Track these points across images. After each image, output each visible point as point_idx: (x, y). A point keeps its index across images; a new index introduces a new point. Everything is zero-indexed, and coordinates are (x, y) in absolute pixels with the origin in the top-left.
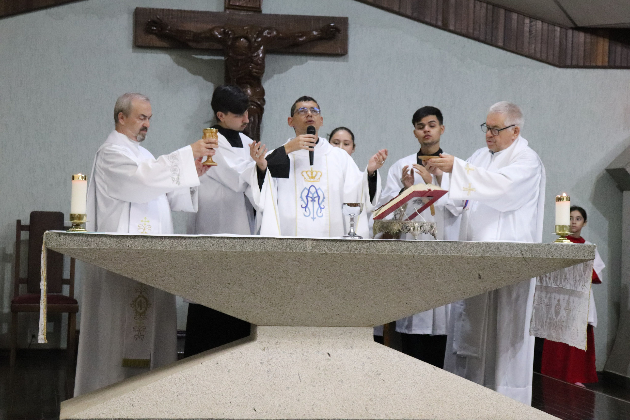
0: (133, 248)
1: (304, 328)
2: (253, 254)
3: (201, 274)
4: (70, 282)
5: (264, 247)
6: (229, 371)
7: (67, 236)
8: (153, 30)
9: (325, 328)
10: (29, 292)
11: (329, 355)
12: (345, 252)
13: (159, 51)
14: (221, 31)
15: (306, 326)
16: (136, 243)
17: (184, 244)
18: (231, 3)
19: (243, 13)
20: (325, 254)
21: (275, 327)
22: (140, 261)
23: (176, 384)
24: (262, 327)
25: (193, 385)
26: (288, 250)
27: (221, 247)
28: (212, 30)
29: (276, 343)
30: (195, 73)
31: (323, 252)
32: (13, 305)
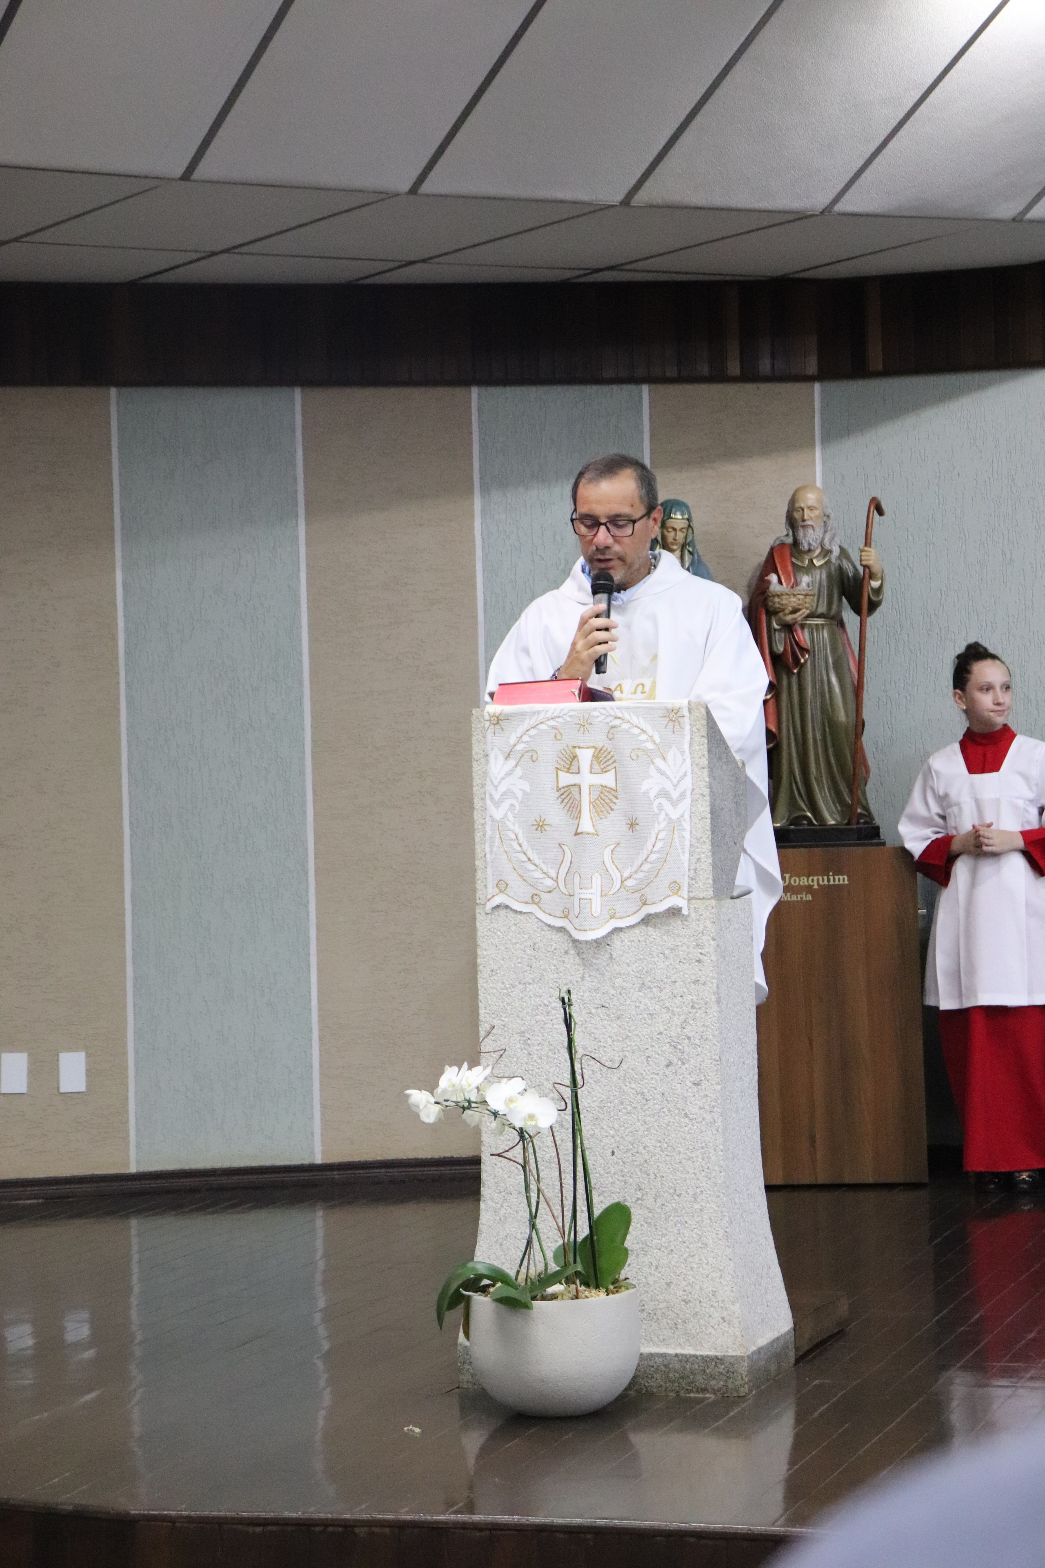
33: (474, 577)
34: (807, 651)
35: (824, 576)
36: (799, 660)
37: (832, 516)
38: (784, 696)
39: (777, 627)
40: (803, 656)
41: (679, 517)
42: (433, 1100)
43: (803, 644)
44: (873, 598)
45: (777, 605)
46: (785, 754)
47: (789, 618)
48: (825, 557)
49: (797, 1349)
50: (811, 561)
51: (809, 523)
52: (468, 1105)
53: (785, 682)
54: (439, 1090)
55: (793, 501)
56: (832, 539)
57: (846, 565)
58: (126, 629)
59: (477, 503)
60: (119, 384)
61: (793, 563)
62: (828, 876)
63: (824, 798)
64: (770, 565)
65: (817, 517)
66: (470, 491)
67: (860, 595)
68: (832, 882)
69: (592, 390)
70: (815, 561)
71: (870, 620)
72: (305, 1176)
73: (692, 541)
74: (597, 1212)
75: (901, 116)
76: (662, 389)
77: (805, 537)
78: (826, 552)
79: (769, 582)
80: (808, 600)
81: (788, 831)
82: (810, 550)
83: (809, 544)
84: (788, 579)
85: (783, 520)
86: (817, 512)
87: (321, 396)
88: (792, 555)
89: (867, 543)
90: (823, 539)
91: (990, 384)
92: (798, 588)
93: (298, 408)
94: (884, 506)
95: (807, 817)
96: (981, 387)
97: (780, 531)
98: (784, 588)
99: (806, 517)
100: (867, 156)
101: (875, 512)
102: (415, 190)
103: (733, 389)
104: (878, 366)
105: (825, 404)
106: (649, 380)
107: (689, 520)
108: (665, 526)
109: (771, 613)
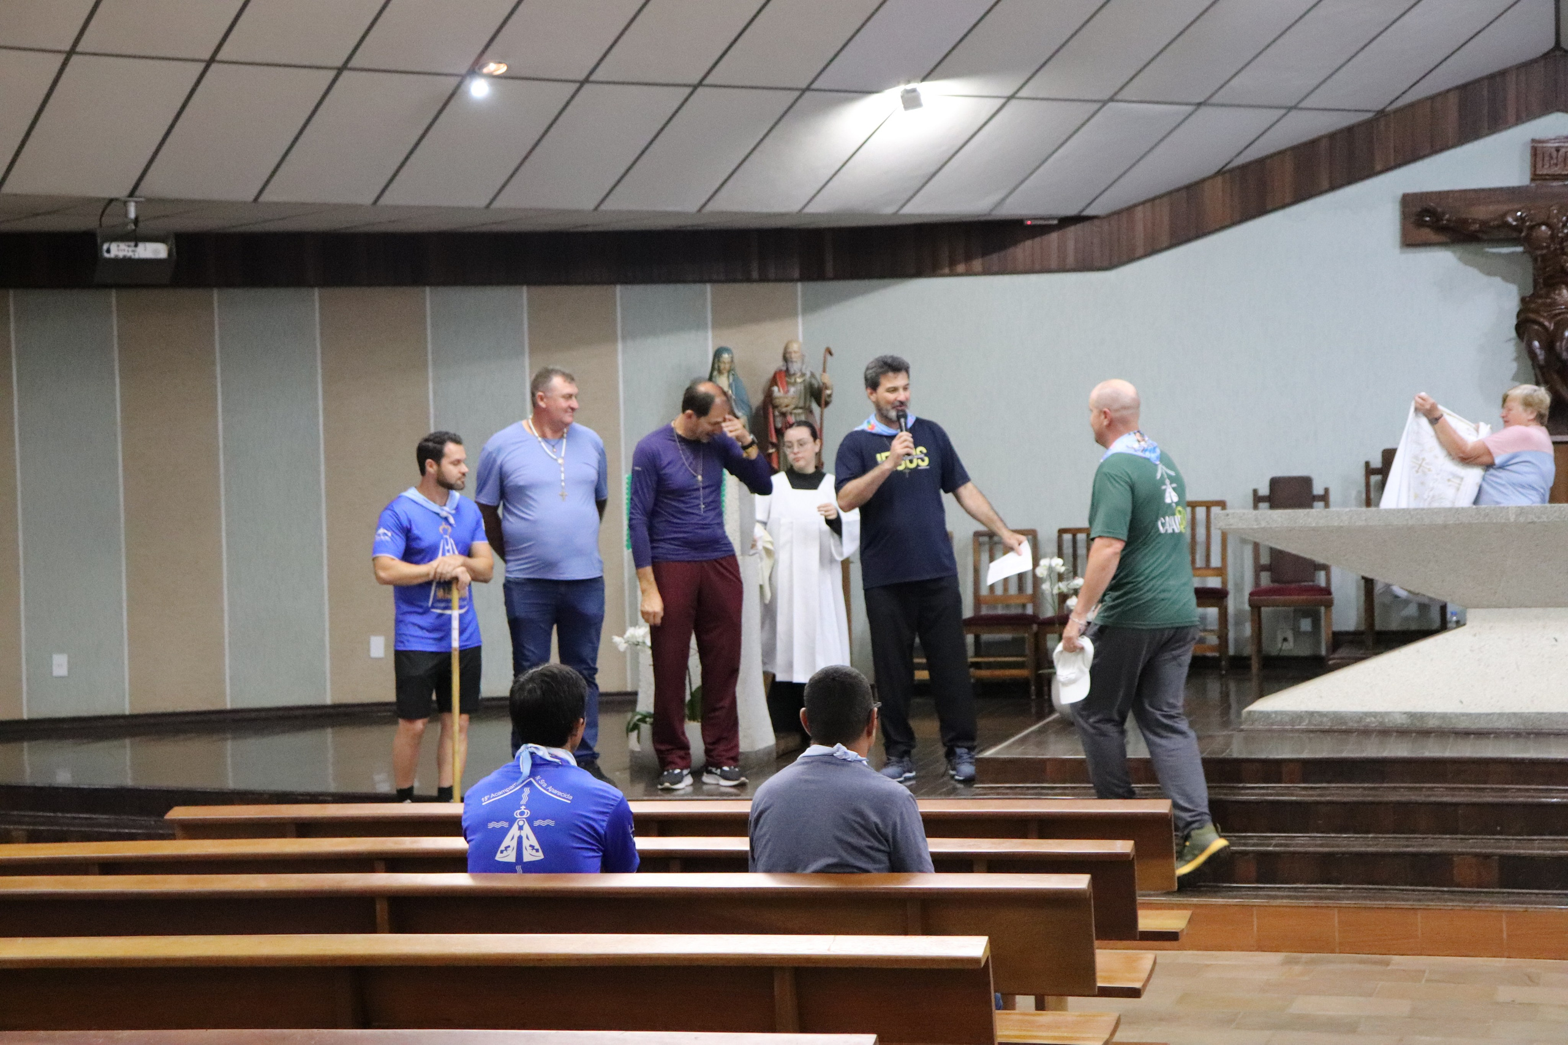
1: (1524, 610)
2: (1445, 526)
5: (1458, 518)
6: (1432, 660)
8: (1427, 221)
9: (1552, 609)
10: (1273, 581)
11: (1556, 640)
12: (1557, 520)
13: (1436, 248)
14: (1517, 217)
15: (1526, 607)
17: (1364, 518)
18: (1538, 172)
19: (1555, 184)
20: (1533, 523)
21: (1489, 610)
24: (1473, 610)
26: (1486, 520)
28: (1505, 214)
29: (1491, 628)
30: (1489, 273)
31: (1529, 521)
32: (1252, 598)
33: (618, 385)
35: (802, 388)
37: (806, 356)
39: (777, 413)
41: (726, 356)
42: (623, 641)
44: (827, 399)
47: (784, 410)
48: (802, 377)
49: (777, 753)
50: (795, 379)
51: (794, 360)
52: (638, 644)
54: (626, 636)
55: (786, 348)
56: (806, 368)
57: (814, 382)
59: (620, 346)
60: (431, 285)
61: (787, 381)
64: (774, 381)
65: (798, 356)
66: (616, 341)
67: (820, 397)
69: (680, 287)
70: (797, 379)
71: (827, 411)
73: (734, 368)
74: (693, 689)
75: (834, 172)
76: (717, 285)
77: (792, 367)
78: (803, 375)
79: (772, 390)
82: (794, 374)
83: (794, 371)
84: (783, 389)
85: (781, 357)
87: (537, 290)
88: (786, 376)
89: (824, 371)
90: (801, 368)
91: (888, 286)
92: (789, 394)
93: (525, 297)
94: (833, 351)
96: (884, 287)
97: (779, 364)
98: (782, 394)
99: (792, 357)
100: (818, 189)
101: (828, 354)
102: (596, 209)
103: (754, 286)
104: (831, 275)
105: (804, 295)
106: (710, 281)
107: (732, 358)
108: (719, 361)
109: (775, 407)
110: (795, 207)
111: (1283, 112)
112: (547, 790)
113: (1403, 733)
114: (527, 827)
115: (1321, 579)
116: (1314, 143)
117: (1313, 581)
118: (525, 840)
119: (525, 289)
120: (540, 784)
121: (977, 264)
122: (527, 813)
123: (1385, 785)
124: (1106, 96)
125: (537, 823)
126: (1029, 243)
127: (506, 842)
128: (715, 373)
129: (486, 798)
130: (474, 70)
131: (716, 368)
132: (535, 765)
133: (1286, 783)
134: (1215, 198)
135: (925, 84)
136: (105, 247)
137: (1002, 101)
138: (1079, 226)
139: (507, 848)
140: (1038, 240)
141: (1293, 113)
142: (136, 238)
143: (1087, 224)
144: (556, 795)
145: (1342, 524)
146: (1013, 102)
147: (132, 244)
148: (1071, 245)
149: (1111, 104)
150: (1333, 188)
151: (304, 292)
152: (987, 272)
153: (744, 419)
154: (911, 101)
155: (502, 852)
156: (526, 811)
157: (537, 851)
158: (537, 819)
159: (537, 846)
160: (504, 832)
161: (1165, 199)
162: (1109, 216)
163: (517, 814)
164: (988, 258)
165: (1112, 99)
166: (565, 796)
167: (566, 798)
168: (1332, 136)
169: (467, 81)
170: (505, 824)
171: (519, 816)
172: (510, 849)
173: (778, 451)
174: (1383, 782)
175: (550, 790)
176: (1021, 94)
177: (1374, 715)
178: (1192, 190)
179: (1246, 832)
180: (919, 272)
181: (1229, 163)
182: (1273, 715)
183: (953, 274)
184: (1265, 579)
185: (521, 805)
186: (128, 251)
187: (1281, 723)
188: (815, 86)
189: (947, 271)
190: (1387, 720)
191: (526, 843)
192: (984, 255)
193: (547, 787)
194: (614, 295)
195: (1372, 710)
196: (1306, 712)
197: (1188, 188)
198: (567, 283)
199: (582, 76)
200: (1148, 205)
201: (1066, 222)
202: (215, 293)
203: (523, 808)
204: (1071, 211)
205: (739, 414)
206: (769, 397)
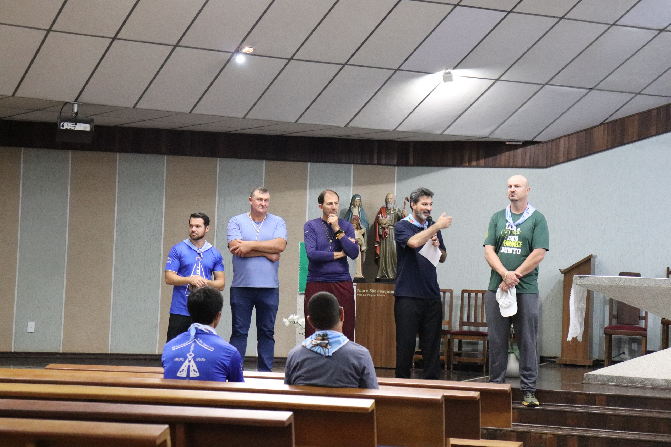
0: (619, 285)
3: (659, 300)
4: (645, 318)
7: (584, 278)
10: (618, 323)
16: (621, 282)
17: (647, 283)
22: (624, 292)
23: (648, 360)
25: (657, 361)
27: (669, 285)
32: (606, 330)
33: (306, 210)
34: (388, 234)
35: (393, 216)
36: (386, 236)
37: (396, 201)
38: (382, 245)
39: (381, 228)
40: (387, 236)
41: (358, 199)
43: (387, 233)
45: (381, 222)
46: (381, 259)
47: (384, 226)
48: (394, 211)
50: (390, 212)
51: (390, 202)
53: (382, 242)
55: (387, 197)
56: (396, 207)
57: (399, 213)
58: (218, 218)
60: (220, 157)
61: (386, 212)
62: (389, 291)
63: (390, 271)
64: (380, 212)
65: (393, 201)
66: (306, 189)
68: (390, 292)
69: (339, 165)
70: (391, 212)
72: (253, 359)
73: (361, 205)
75: (411, 111)
76: (356, 166)
77: (389, 206)
78: (394, 210)
79: (379, 217)
80: (389, 221)
81: (380, 279)
82: (390, 209)
83: (390, 208)
84: (384, 216)
85: (384, 201)
86: (392, 200)
87: (270, 162)
88: (386, 210)
89: (404, 208)
90: (394, 207)
91: (439, 170)
92: (387, 218)
93: (264, 166)
95: (385, 276)
96: (437, 171)
97: (383, 204)
98: (383, 218)
99: (390, 201)
100: (403, 119)
101: (407, 201)
102: (296, 122)
103: (375, 167)
104: (412, 164)
105: (398, 172)
106: (354, 163)
107: (361, 200)
108: (354, 201)
109: (379, 224)
110: (393, 128)
111: (634, 95)
112: (203, 345)
113: (662, 389)
114: (192, 361)
115: (642, 324)
116: (649, 112)
117: (639, 325)
118: (191, 367)
119: (264, 161)
120: (200, 342)
121: (482, 162)
122: (193, 355)
123: (646, 410)
124: (544, 82)
125: (197, 360)
126: (507, 153)
127: (183, 368)
128: (352, 207)
129: (174, 347)
130: (238, 51)
131: (353, 204)
132: (197, 333)
133: (597, 406)
134: (600, 135)
135: (455, 70)
136: (61, 124)
137: (493, 81)
138: (532, 146)
139: (183, 370)
140: (512, 152)
141: (638, 96)
142: (76, 120)
143: (536, 146)
144: (207, 347)
145: (636, 285)
146: (498, 82)
147: (74, 124)
148: (528, 156)
149: (547, 86)
150: (658, 134)
151: (160, 157)
152: (487, 166)
153: (364, 230)
154: (448, 78)
155: (180, 372)
156: (193, 354)
157: (196, 372)
158: (197, 358)
159: (197, 370)
160: (182, 363)
161: (575, 135)
162: (547, 142)
163: (188, 355)
164: (487, 160)
165: (547, 84)
166: (211, 348)
167: (211, 349)
168: (658, 109)
169: (235, 55)
170: (182, 359)
171: (189, 356)
172: (184, 371)
173: (380, 245)
174: (645, 409)
175: (204, 345)
176: (502, 78)
177: (649, 380)
178: (589, 131)
179: (575, 427)
180: (454, 164)
181: (607, 119)
182: (599, 377)
183: (470, 166)
184: (614, 322)
185: (191, 351)
186: (72, 127)
187: (603, 381)
188: (402, 68)
189: (467, 165)
190: (655, 383)
191: (191, 369)
192: (485, 158)
193: (202, 343)
194: (307, 166)
195: (648, 377)
196: (615, 376)
197: (586, 130)
198: (285, 160)
199: (289, 57)
200: (566, 138)
201: (526, 144)
202: (118, 154)
203: (191, 352)
204: (529, 139)
205: (362, 227)
206: (377, 218)
